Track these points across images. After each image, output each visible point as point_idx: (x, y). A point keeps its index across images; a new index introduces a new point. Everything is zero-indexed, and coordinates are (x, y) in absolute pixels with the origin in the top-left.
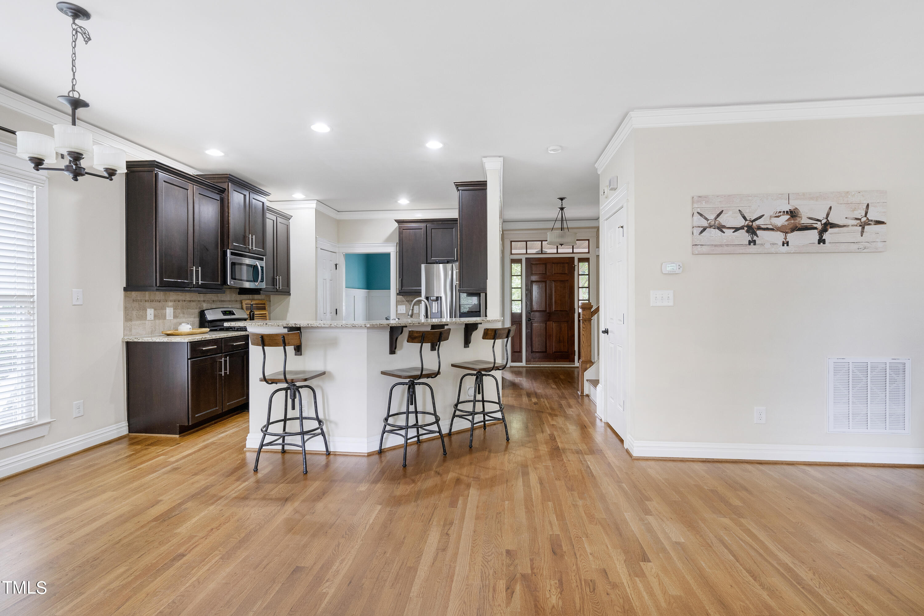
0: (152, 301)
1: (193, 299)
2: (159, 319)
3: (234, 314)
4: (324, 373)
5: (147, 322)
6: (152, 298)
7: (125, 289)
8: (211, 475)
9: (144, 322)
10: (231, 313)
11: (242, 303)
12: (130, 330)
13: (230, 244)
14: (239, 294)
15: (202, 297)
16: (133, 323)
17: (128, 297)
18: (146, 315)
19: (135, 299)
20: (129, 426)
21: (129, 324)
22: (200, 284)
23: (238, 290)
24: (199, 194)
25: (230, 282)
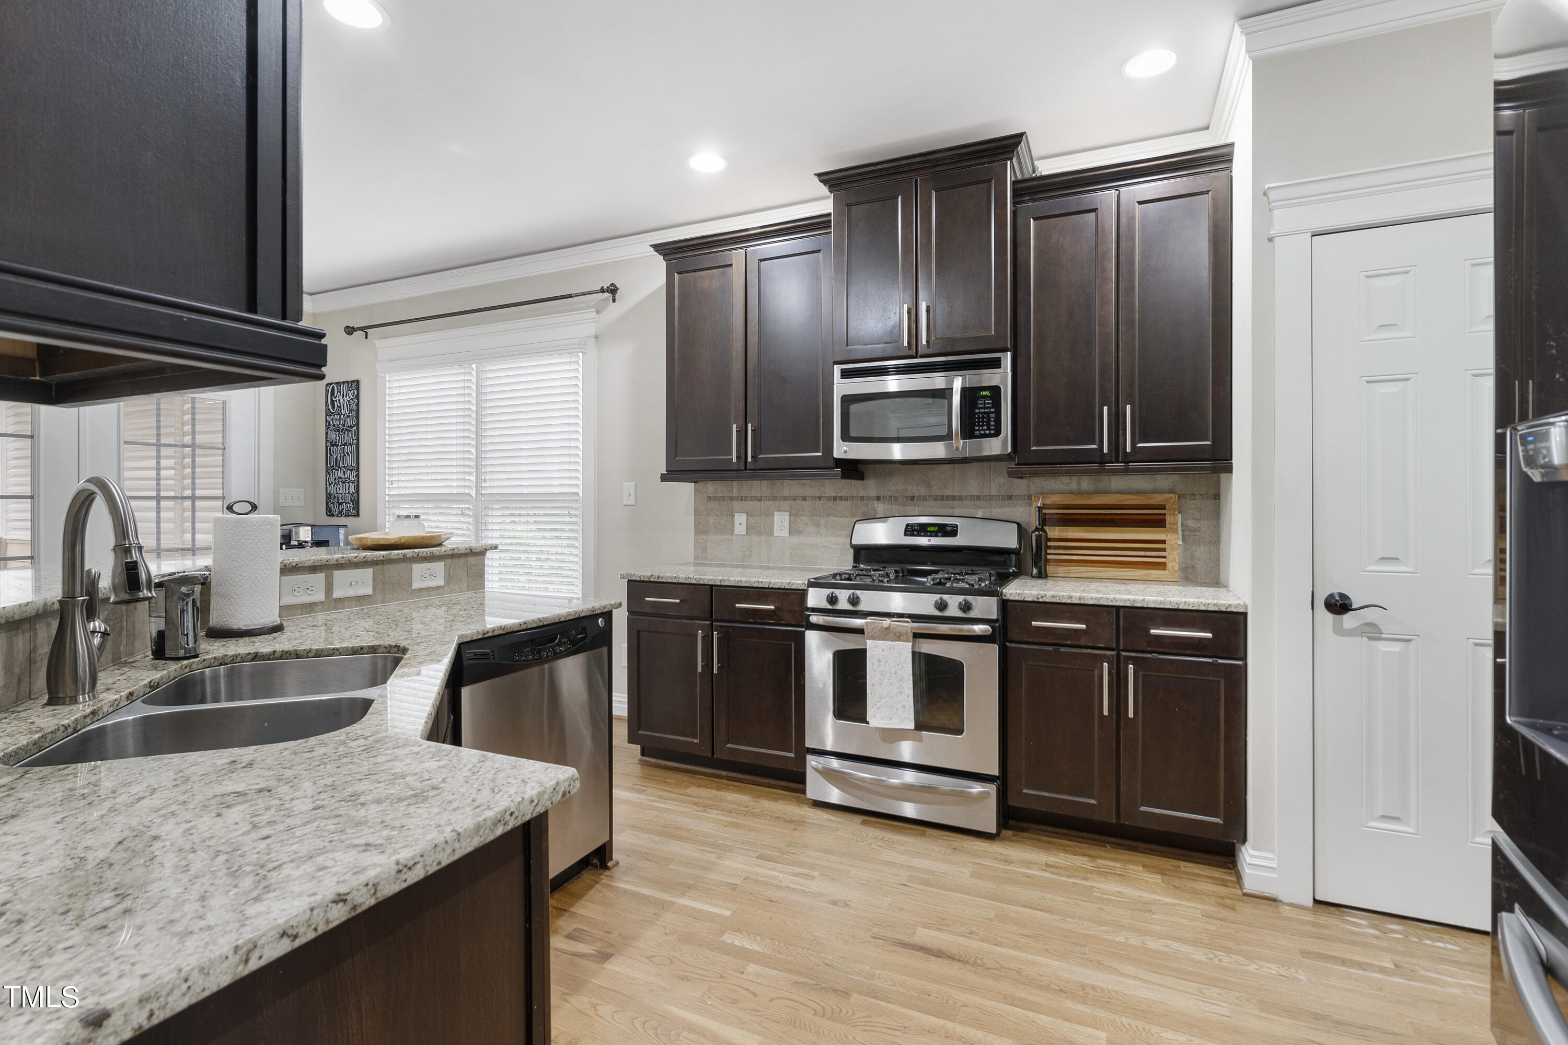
0: (743, 499)
1: (844, 494)
2: (759, 533)
3: (951, 534)
5: (735, 538)
6: (745, 493)
9: (728, 537)
10: (945, 531)
11: (1033, 503)
12: (706, 550)
16: (710, 537)
17: (700, 491)
18: (733, 526)
19: (711, 496)
21: (703, 538)
22: (751, 460)
24: (762, 260)
25: (839, 448)
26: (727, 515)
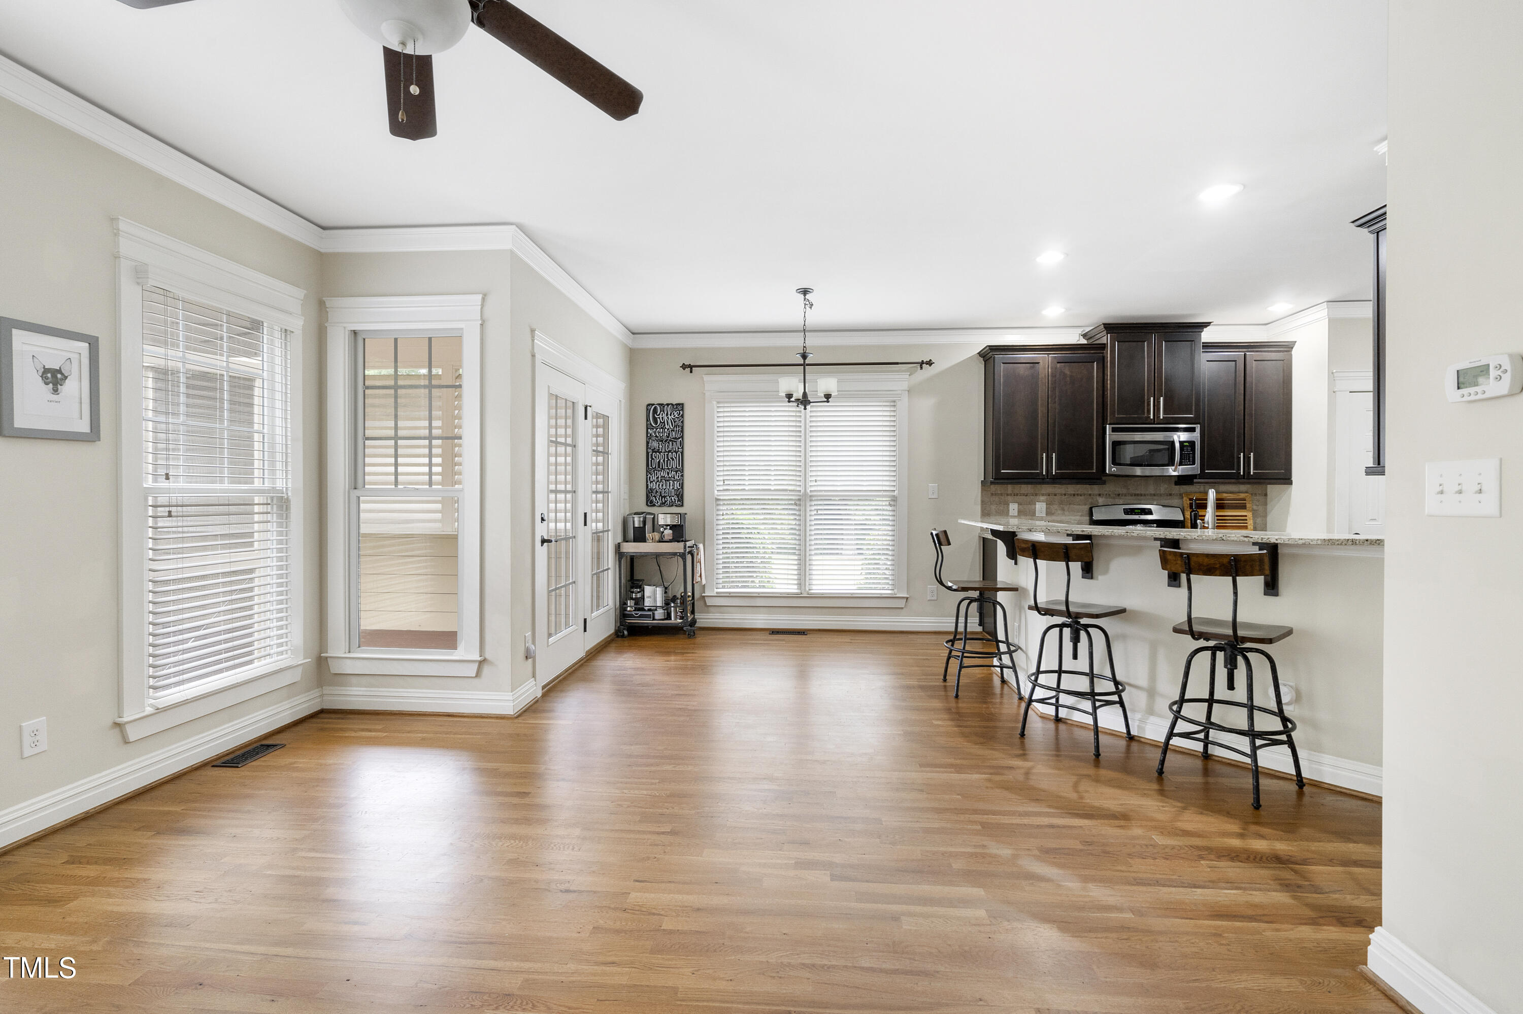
0: (1016, 495)
3: (1150, 513)
6: (1016, 491)
7: (983, 483)
10: (1146, 512)
13: (1110, 418)
17: (986, 491)
18: (1008, 510)
19: (994, 493)
22: (1054, 473)
23: (1174, 480)
24: (1058, 363)
25: (1110, 468)
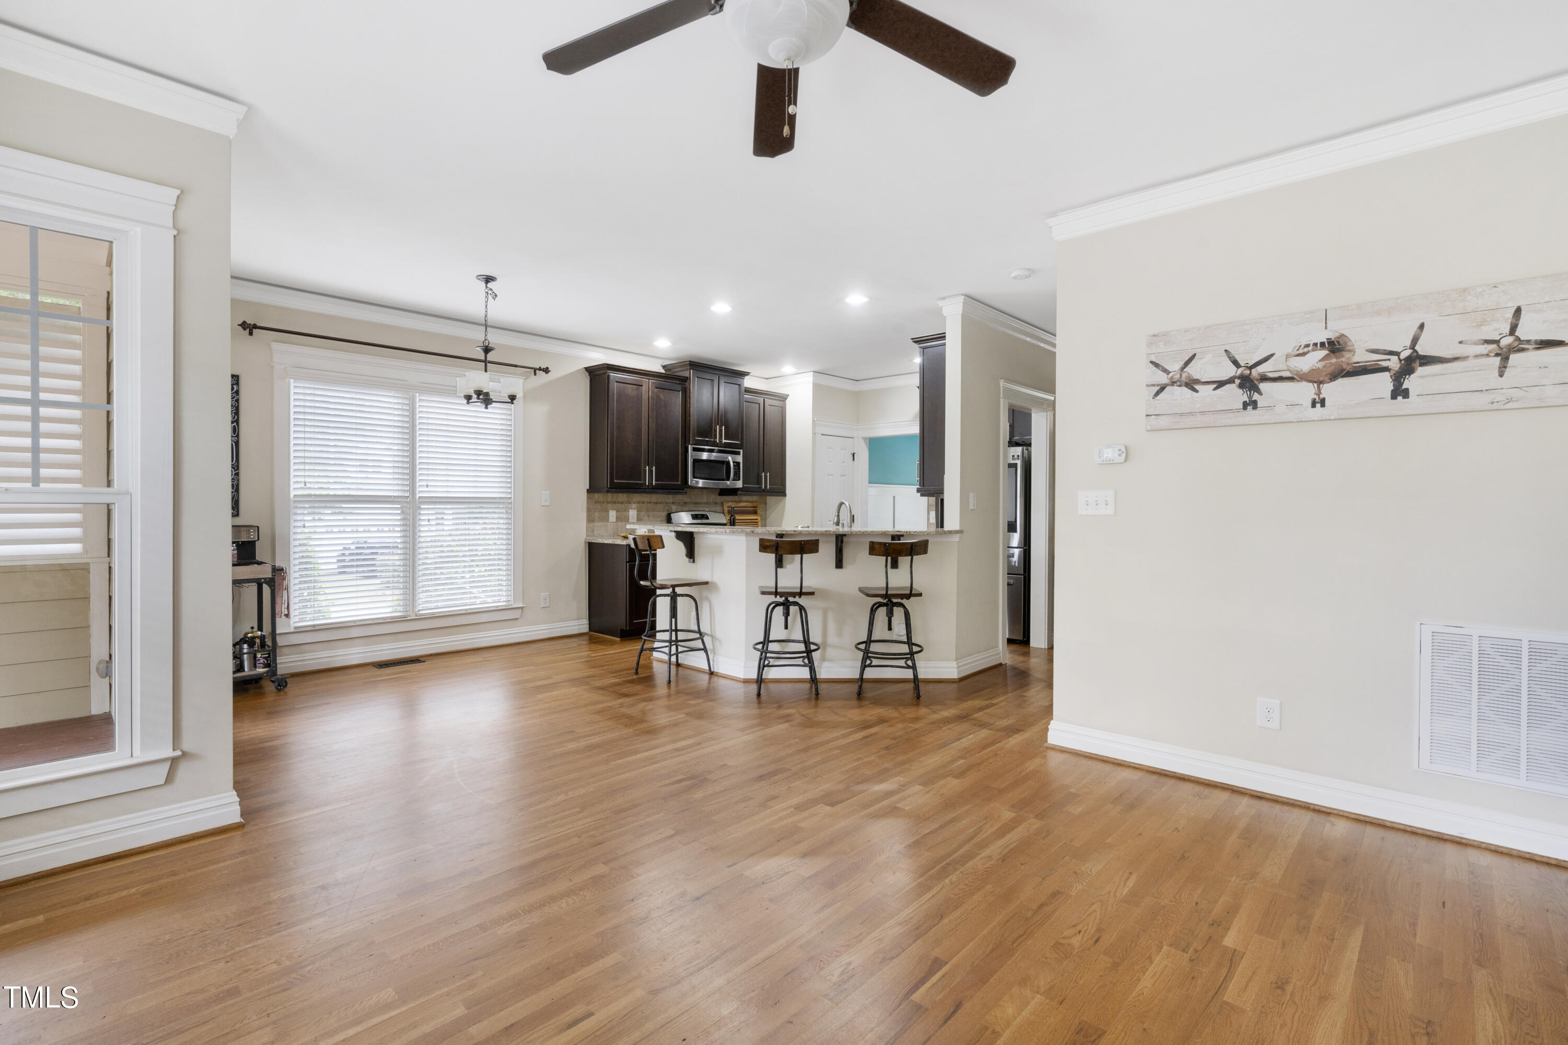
0: (614, 503)
1: (660, 501)
2: (622, 521)
3: (707, 518)
4: (707, 583)
5: (609, 524)
6: (614, 499)
7: (588, 491)
8: (602, 670)
9: (606, 524)
10: (705, 517)
11: (723, 506)
12: (593, 531)
13: (691, 439)
14: (719, 495)
15: (670, 498)
16: (596, 524)
17: (591, 498)
18: (609, 517)
19: (597, 501)
20: (590, 624)
21: (591, 525)
22: (654, 484)
23: (718, 491)
24: (656, 388)
25: (692, 481)
26: (605, 511)
